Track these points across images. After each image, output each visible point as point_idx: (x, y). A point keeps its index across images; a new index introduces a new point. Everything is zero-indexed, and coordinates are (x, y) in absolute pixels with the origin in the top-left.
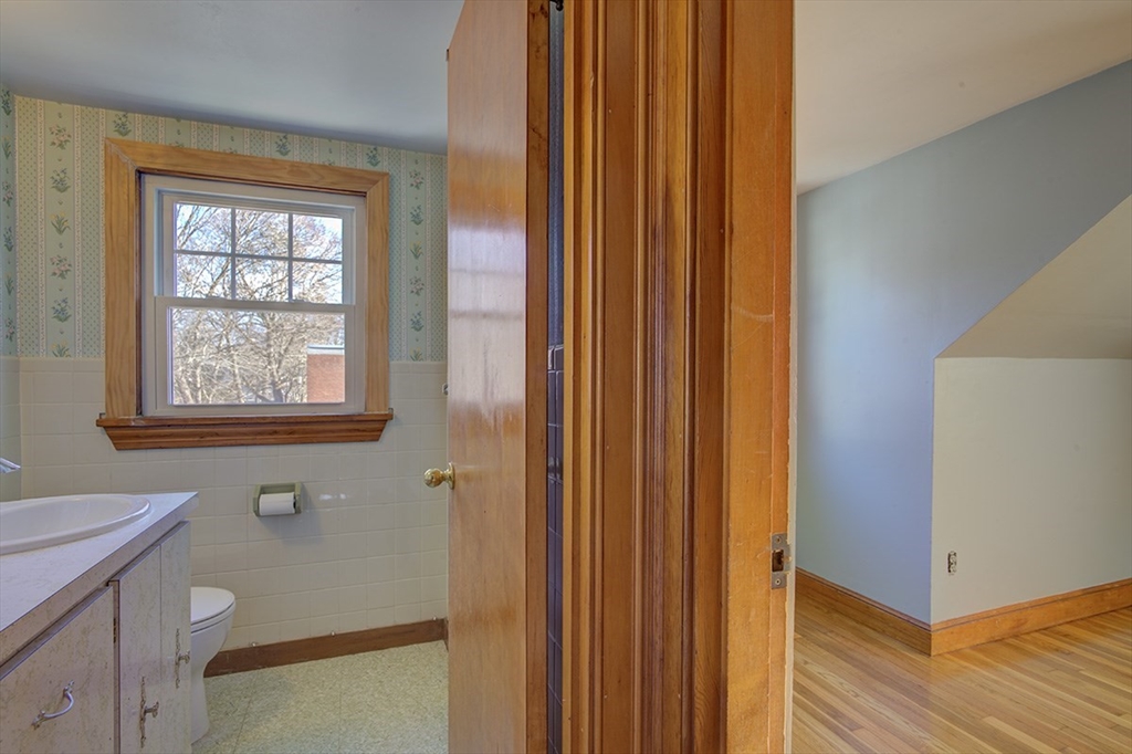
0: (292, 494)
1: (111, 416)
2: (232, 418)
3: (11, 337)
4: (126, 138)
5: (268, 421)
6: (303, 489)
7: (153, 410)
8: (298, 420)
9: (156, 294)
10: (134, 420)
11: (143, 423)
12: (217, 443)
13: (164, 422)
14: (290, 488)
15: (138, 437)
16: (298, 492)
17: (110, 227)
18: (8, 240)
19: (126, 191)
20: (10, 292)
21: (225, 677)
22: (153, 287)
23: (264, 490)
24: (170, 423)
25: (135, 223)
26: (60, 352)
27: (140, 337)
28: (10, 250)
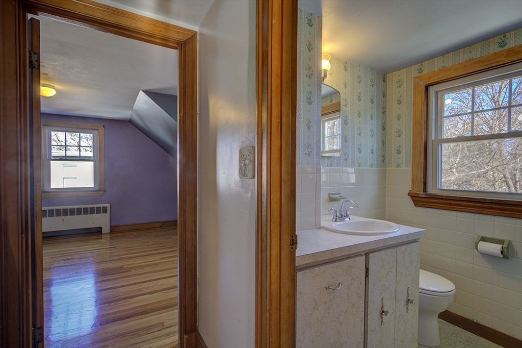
0: (502, 245)
1: (413, 192)
2: (465, 198)
3: (383, 161)
4: (422, 74)
5: (487, 201)
6: (510, 243)
7: (431, 190)
8: (507, 203)
9: (433, 138)
10: (421, 194)
11: (424, 196)
12: (458, 209)
13: (433, 197)
14: (501, 242)
15: (422, 202)
16: (505, 245)
17: (415, 114)
18: (383, 127)
19: (421, 96)
20: (383, 145)
21: (458, 328)
22: (433, 136)
23: (483, 239)
24: (435, 197)
25: (424, 109)
26: (398, 166)
27: (426, 158)
28: (384, 130)
